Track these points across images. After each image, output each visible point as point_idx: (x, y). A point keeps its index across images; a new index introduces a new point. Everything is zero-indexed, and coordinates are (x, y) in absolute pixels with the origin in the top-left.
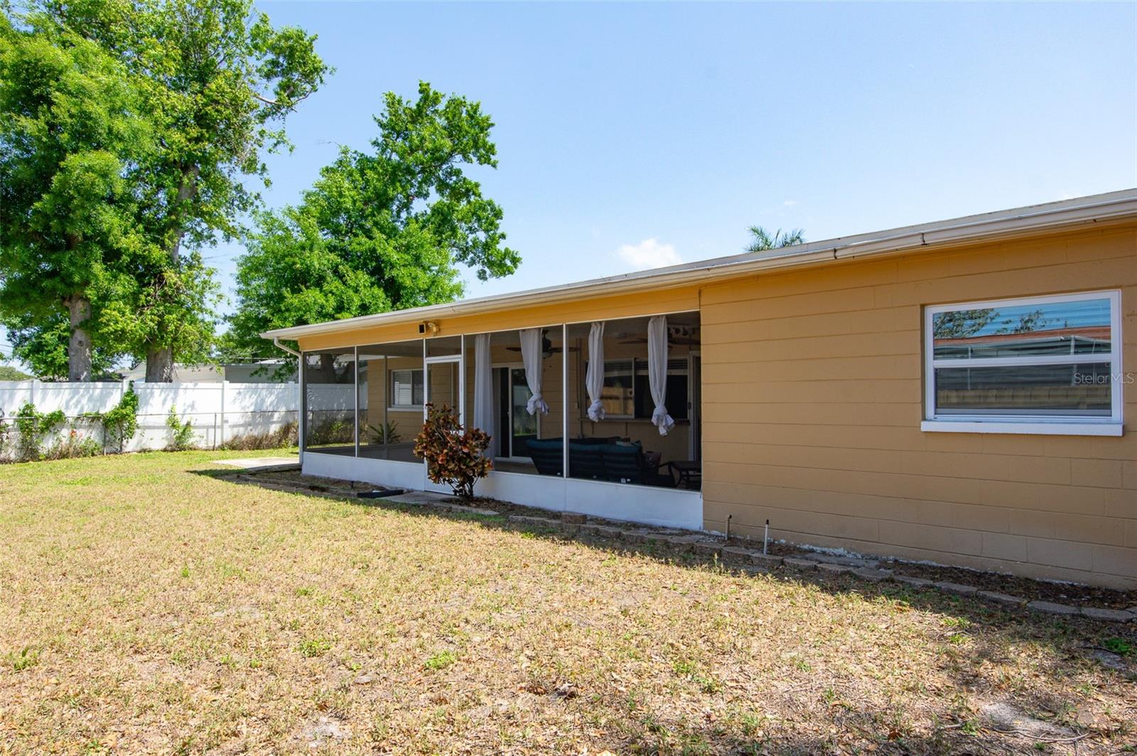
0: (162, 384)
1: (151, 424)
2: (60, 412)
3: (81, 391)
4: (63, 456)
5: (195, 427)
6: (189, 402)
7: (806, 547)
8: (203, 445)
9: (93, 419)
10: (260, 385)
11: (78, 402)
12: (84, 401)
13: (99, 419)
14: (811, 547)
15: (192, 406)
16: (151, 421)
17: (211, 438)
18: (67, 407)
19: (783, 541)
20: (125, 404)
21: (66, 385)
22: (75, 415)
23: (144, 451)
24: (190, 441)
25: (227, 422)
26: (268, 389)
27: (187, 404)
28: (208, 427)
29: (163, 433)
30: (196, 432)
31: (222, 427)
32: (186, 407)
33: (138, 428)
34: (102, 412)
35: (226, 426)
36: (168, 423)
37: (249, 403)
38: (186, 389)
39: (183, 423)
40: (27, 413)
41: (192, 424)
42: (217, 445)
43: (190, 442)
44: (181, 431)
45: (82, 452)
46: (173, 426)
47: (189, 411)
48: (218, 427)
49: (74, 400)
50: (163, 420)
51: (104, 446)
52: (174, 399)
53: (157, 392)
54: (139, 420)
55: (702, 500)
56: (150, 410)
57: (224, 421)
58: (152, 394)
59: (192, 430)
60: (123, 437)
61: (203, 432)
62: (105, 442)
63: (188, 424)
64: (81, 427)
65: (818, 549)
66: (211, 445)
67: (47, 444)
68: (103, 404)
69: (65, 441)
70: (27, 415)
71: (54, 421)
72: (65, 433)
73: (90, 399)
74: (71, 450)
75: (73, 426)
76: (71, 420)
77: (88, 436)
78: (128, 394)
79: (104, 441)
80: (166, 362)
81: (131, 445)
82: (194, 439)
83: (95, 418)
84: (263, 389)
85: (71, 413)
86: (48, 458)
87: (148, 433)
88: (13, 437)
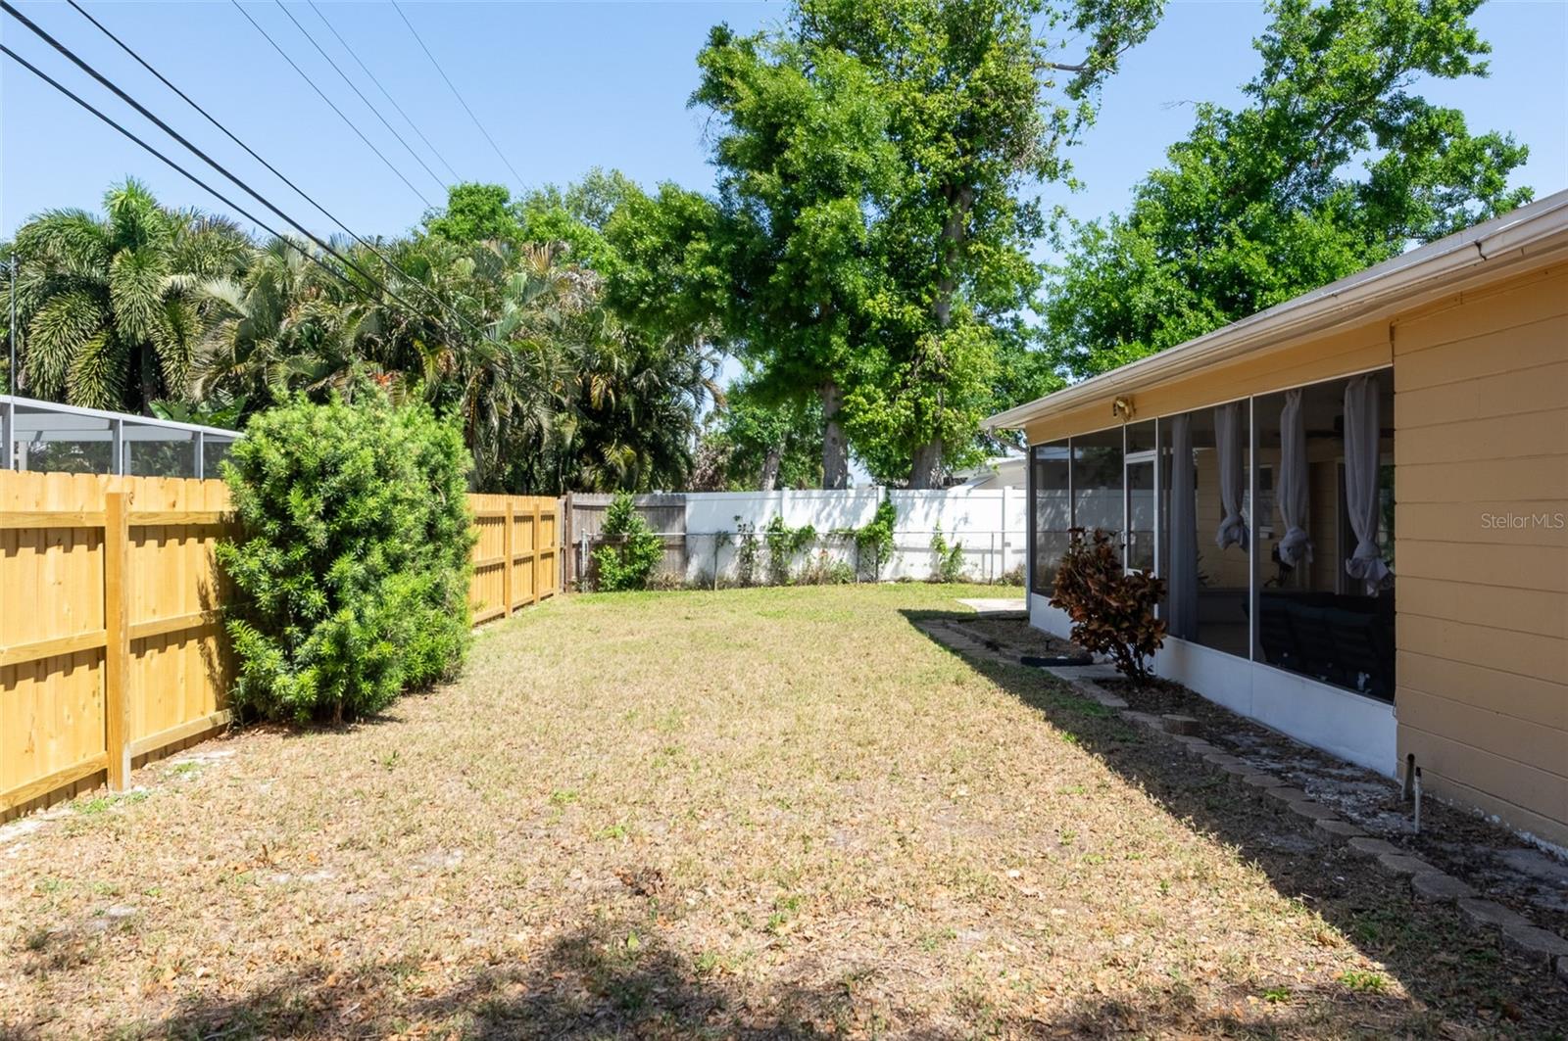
0: (925, 492)
1: (912, 546)
2: (810, 527)
3: (833, 501)
4: (813, 581)
5: (967, 551)
6: (961, 515)
7: (1526, 836)
8: (977, 576)
9: (846, 536)
11: (830, 515)
12: (836, 513)
13: (852, 536)
14: (1533, 838)
15: (966, 520)
16: (911, 541)
17: (988, 567)
18: (818, 521)
19: (1496, 819)
20: (879, 517)
21: (816, 493)
22: (827, 532)
23: (903, 580)
24: (962, 570)
25: (1009, 545)
27: (959, 516)
28: (983, 552)
29: (927, 558)
30: (968, 558)
31: (1002, 552)
33: (896, 549)
34: (855, 528)
35: (1008, 550)
36: (932, 544)
38: (956, 498)
39: (950, 544)
40: (776, 528)
41: (963, 547)
42: (995, 577)
43: (960, 571)
44: (949, 555)
45: (832, 578)
46: (939, 549)
47: (960, 528)
48: (997, 552)
49: (824, 514)
50: (926, 541)
51: (857, 571)
52: (940, 513)
53: (919, 502)
54: (897, 539)
55: (1396, 722)
56: (910, 526)
57: (1005, 544)
58: (913, 504)
59: (963, 556)
60: (878, 562)
61: (977, 558)
62: (859, 568)
63: (958, 547)
64: (832, 546)
65: (1543, 844)
66: (988, 577)
67: (796, 567)
68: (857, 518)
69: (815, 563)
70: (777, 530)
71: (804, 538)
72: (816, 552)
73: (842, 512)
74: (821, 574)
75: (824, 545)
76: (822, 537)
77: (840, 557)
78: (883, 506)
79: (858, 565)
80: (934, 462)
81: (887, 572)
82: (968, 567)
83: (849, 535)
85: (822, 530)
86: (796, 583)
87: (908, 557)
88: (763, 556)
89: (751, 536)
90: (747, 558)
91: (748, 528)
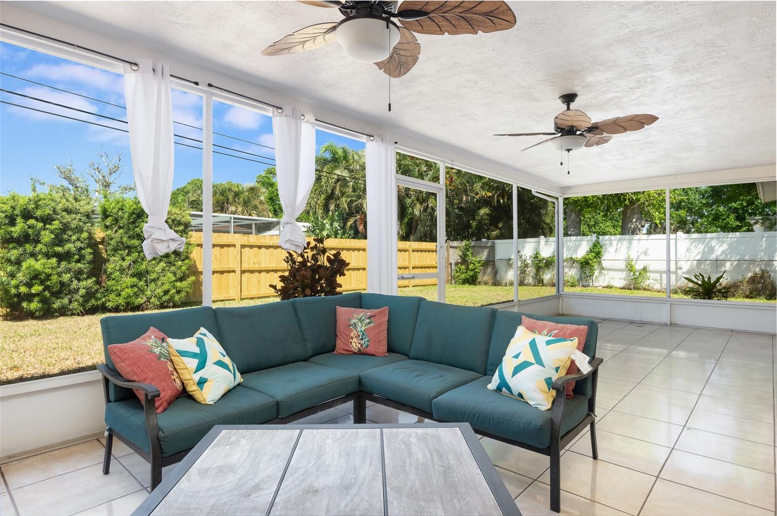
1: (613, 267)
5: (651, 272)
8: (656, 287)
9: (574, 261)
10: (709, 235)
13: (577, 261)
15: (646, 253)
16: (613, 265)
17: (664, 281)
20: (591, 251)
23: (608, 287)
25: (681, 268)
26: (718, 238)
27: (641, 251)
28: (661, 272)
29: (623, 275)
30: (651, 276)
31: (676, 273)
32: (639, 254)
33: (603, 269)
34: (578, 257)
35: (680, 272)
36: (626, 267)
37: (697, 252)
38: (639, 240)
39: (638, 267)
41: (647, 269)
42: (671, 288)
43: (645, 283)
44: (638, 273)
46: (631, 270)
47: (642, 257)
48: (672, 273)
50: (622, 265)
51: (580, 281)
52: (629, 248)
53: (615, 243)
54: (604, 264)
57: (677, 268)
58: (611, 244)
59: (648, 274)
61: (657, 276)
62: (581, 279)
63: (645, 269)
64: (566, 267)
66: (664, 287)
67: (547, 277)
70: (537, 258)
71: (549, 262)
77: (571, 273)
78: (594, 245)
79: (580, 277)
81: (599, 282)
82: (651, 281)
84: (712, 238)
86: (547, 285)
87: (612, 274)
88: (531, 271)
89: (525, 261)
90: (523, 272)
91: (523, 257)
